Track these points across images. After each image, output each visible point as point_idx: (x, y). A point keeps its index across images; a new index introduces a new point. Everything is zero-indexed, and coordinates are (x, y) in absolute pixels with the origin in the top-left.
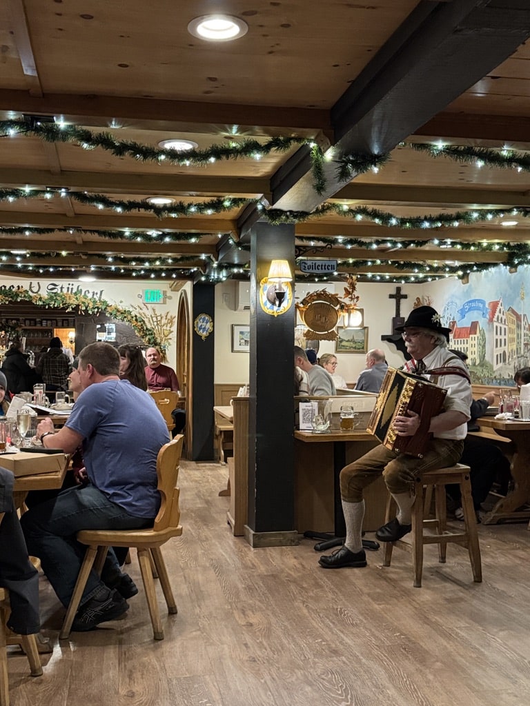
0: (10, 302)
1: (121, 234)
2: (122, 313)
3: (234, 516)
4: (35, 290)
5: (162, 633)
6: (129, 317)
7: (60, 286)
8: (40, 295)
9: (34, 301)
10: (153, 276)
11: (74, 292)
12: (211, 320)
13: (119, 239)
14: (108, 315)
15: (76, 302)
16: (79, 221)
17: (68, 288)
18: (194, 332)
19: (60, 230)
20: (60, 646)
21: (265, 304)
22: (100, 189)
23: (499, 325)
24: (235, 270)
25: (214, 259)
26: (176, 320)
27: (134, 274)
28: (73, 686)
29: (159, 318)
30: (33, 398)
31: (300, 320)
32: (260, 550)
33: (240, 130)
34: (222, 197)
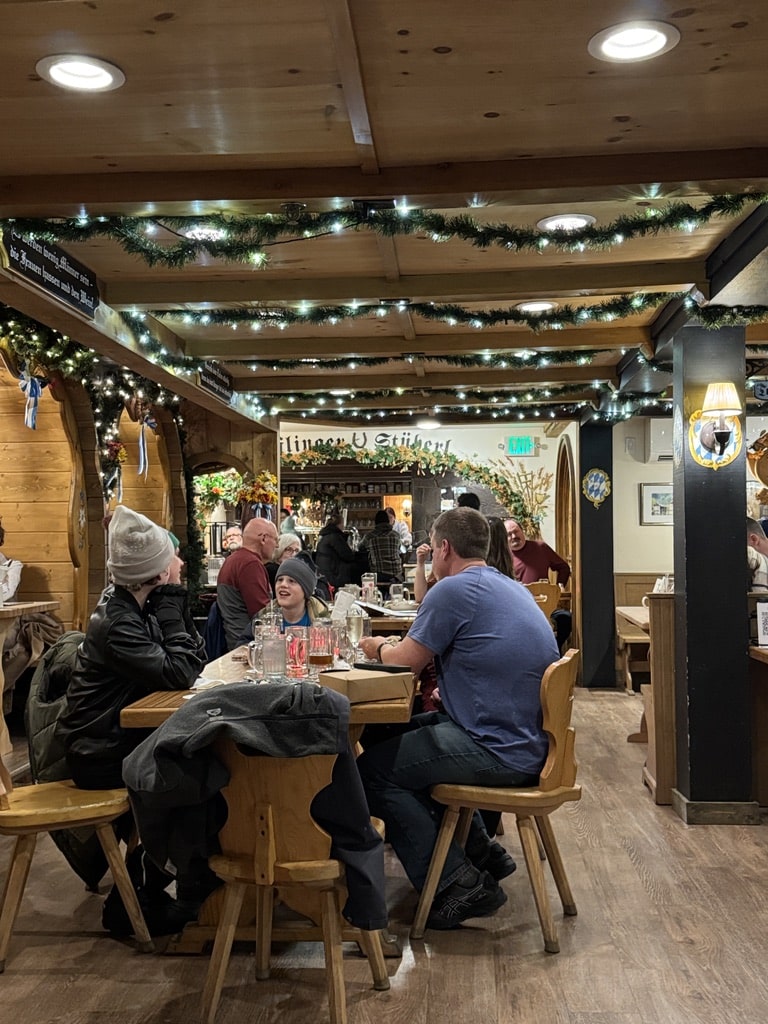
0: (328, 461)
1: (478, 359)
2: (476, 472)
3: (655, 775)
4: (360, 443)
5: (556, 943)
6: (487, 477)
7: (392, 437)
8: (366, 450)
9: (358, 459)
10: (521, 416)
11: (410, 444)
12: (607, 478)
13: (477, 366)
14: (457, 475)
15: (414, 459)
16: (420, 344)
17: (403, 439)
18: (582, 496)
19: (396, 358)
20: (412, 949)
21: (698, 451)
22: (453, 296)
24: (646, 402)
25: (613, 387)
26: (554, 479)
27: (495, 415)
28: (432, 1010)
29: (529, 477)
30: (361, 592)
31: (751, 475)
32: (699, 829)
33: (662, 191)
34: (629, 293)
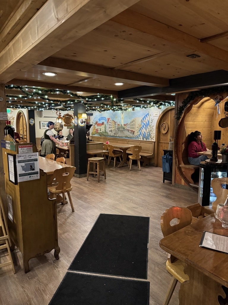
12: (34, 120)
23: (110, 124)
29: (10, 118)
